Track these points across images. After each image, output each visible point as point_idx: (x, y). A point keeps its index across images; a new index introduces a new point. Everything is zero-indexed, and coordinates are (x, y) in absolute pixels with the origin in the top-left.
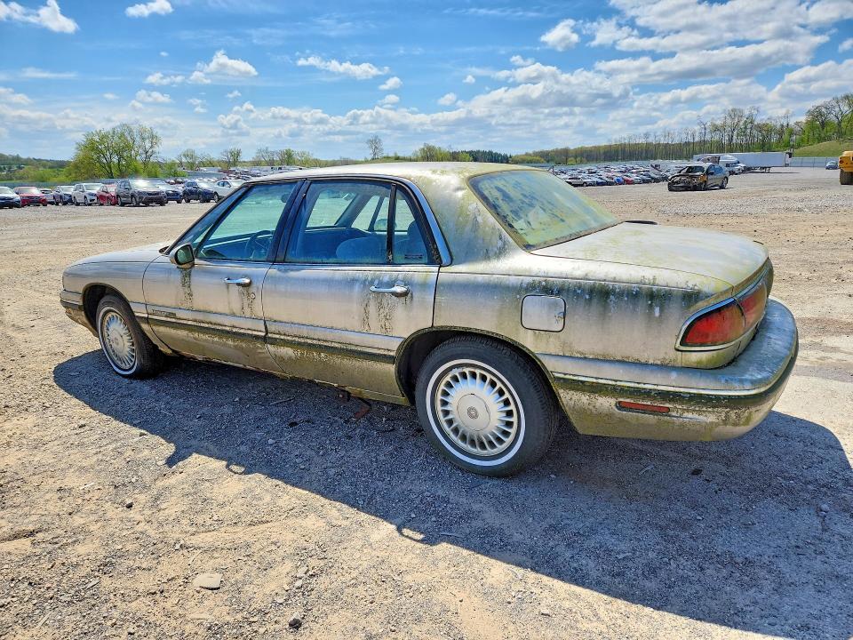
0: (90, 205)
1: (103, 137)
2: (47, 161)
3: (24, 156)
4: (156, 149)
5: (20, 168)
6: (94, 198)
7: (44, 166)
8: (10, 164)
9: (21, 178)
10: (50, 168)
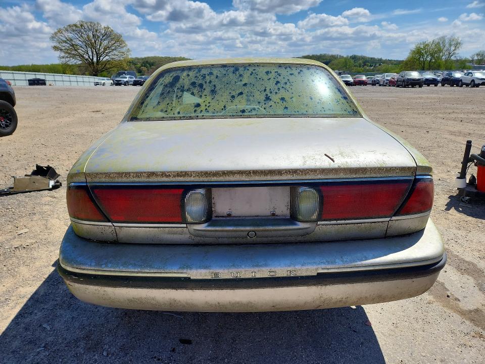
0: (385, 86)
1: (427, 45)
2: (395, 61)
3: (384, 59)
4: (456, 52)
5: (380, 65)
6: (388, 82)
7: (392, 64)
8: (376, 63)
9: (378, 71)
10: (395, 65)
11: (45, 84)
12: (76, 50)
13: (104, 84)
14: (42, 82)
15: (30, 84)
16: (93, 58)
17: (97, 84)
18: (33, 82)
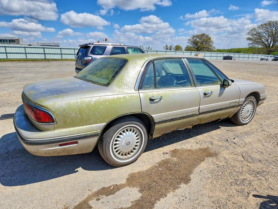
11: (231, 59)
12: (261, 39)
13: (267, 60)
14: (230, 58)
15: (224, 59)
16: (270, 44)
17: (262, 59)
18: (225, 58)
